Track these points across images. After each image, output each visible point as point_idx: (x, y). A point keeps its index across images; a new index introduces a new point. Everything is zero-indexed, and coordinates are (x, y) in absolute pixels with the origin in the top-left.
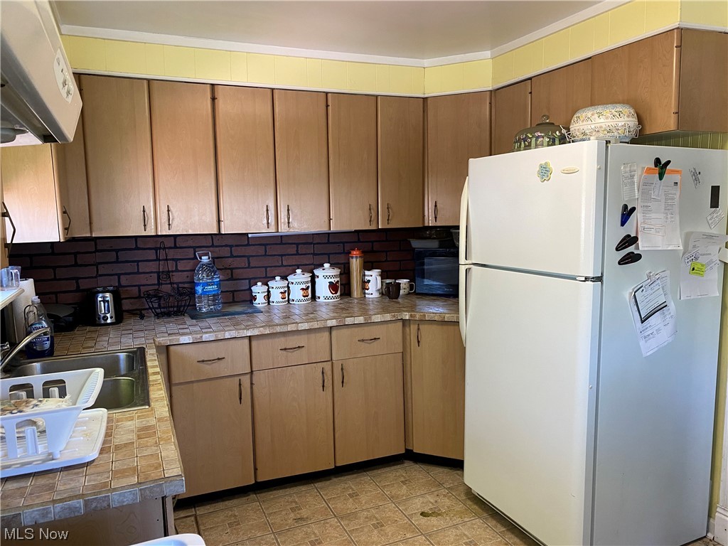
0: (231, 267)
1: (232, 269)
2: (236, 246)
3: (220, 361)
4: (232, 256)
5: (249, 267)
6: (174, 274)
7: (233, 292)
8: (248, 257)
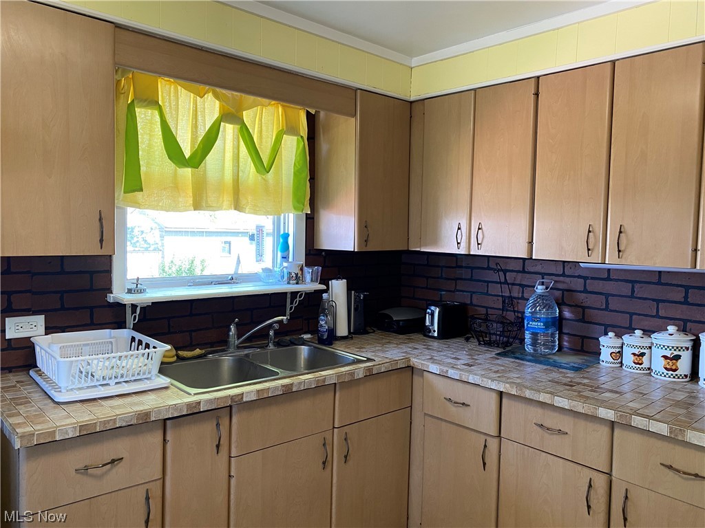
0: (584, 304)
1: (584, 308)
2: (592, 278)
3: (464, 407)
4: (585, 291)
5: (607, 309)
6: (520, 301)
7: (583, 337)
8: (607, 296)
